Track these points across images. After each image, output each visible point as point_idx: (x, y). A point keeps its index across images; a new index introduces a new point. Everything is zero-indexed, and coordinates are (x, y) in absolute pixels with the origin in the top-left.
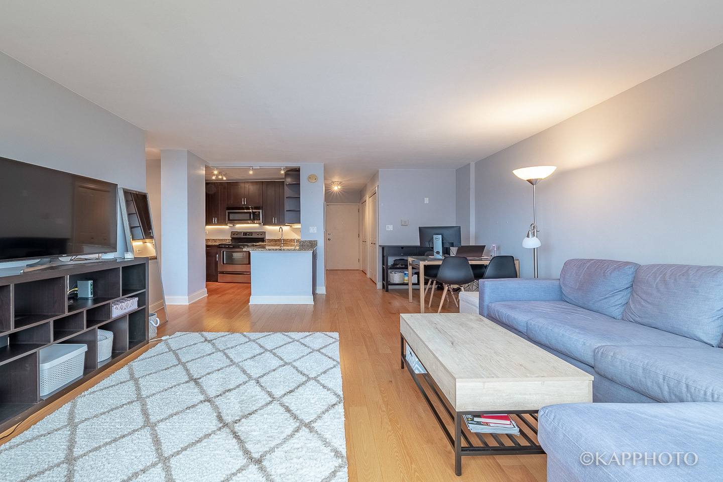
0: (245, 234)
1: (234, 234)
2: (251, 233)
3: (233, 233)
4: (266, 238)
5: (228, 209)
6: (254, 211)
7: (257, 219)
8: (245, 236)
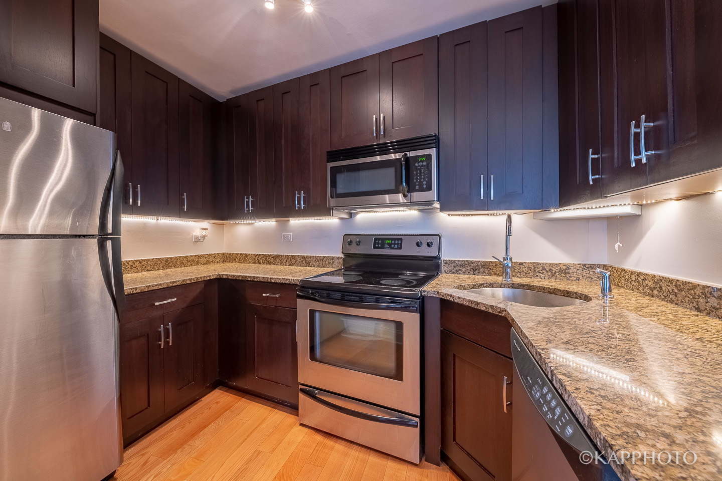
0: (380, 241)
1: (350, 243)
2: (397, 241)
3: (349, 240)
4: (443, 258)
5: (333, 156)
6: (411, 154)
7: (421, 184)
8: (383, 247)
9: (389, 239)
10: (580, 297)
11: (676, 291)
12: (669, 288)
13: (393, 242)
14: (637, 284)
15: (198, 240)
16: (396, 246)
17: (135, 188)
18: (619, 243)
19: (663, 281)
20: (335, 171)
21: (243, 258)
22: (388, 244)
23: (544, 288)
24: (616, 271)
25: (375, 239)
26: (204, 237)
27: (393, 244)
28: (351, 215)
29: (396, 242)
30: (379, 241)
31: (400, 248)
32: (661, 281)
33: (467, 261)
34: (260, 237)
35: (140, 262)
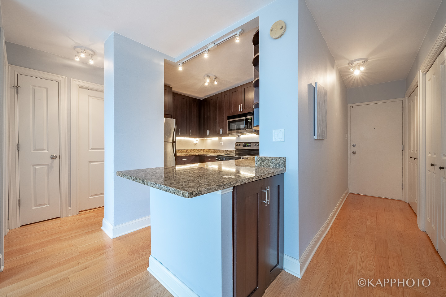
0: (245, 145)
1: (237, 145)
2: (250, 144)
5: (229, 118)
6: (248, 117)
7: (250, 127)
8: (245, 147)
9: (247, 144)
15: (195, 144)
16: (249, 146)
17: (179, 130)
20: (230, 122)
21: (209, 151)
26: (197, 143)
28: (239, 136)
34: (214, 144)
35: (180, 150)
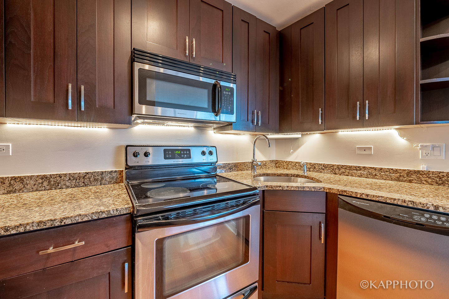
4: (219, 163)
7: (227, 108)
8: (173, 158)
10: (293, 176)
11: (323, 168)
12: (320, 167)
13: (182, 152)
14: (300, 167)
16: (186, 156)
18: (292, 150)
19: (316, 165)
22: (178, 154)
23: (275, 174)
24: (285, 162)
25: (165, 150)
27: (182, 154)
29: (185, 152)
30: (169, 152)
31: (190, 157)
32: (315, 165)
33: (227, 163)
